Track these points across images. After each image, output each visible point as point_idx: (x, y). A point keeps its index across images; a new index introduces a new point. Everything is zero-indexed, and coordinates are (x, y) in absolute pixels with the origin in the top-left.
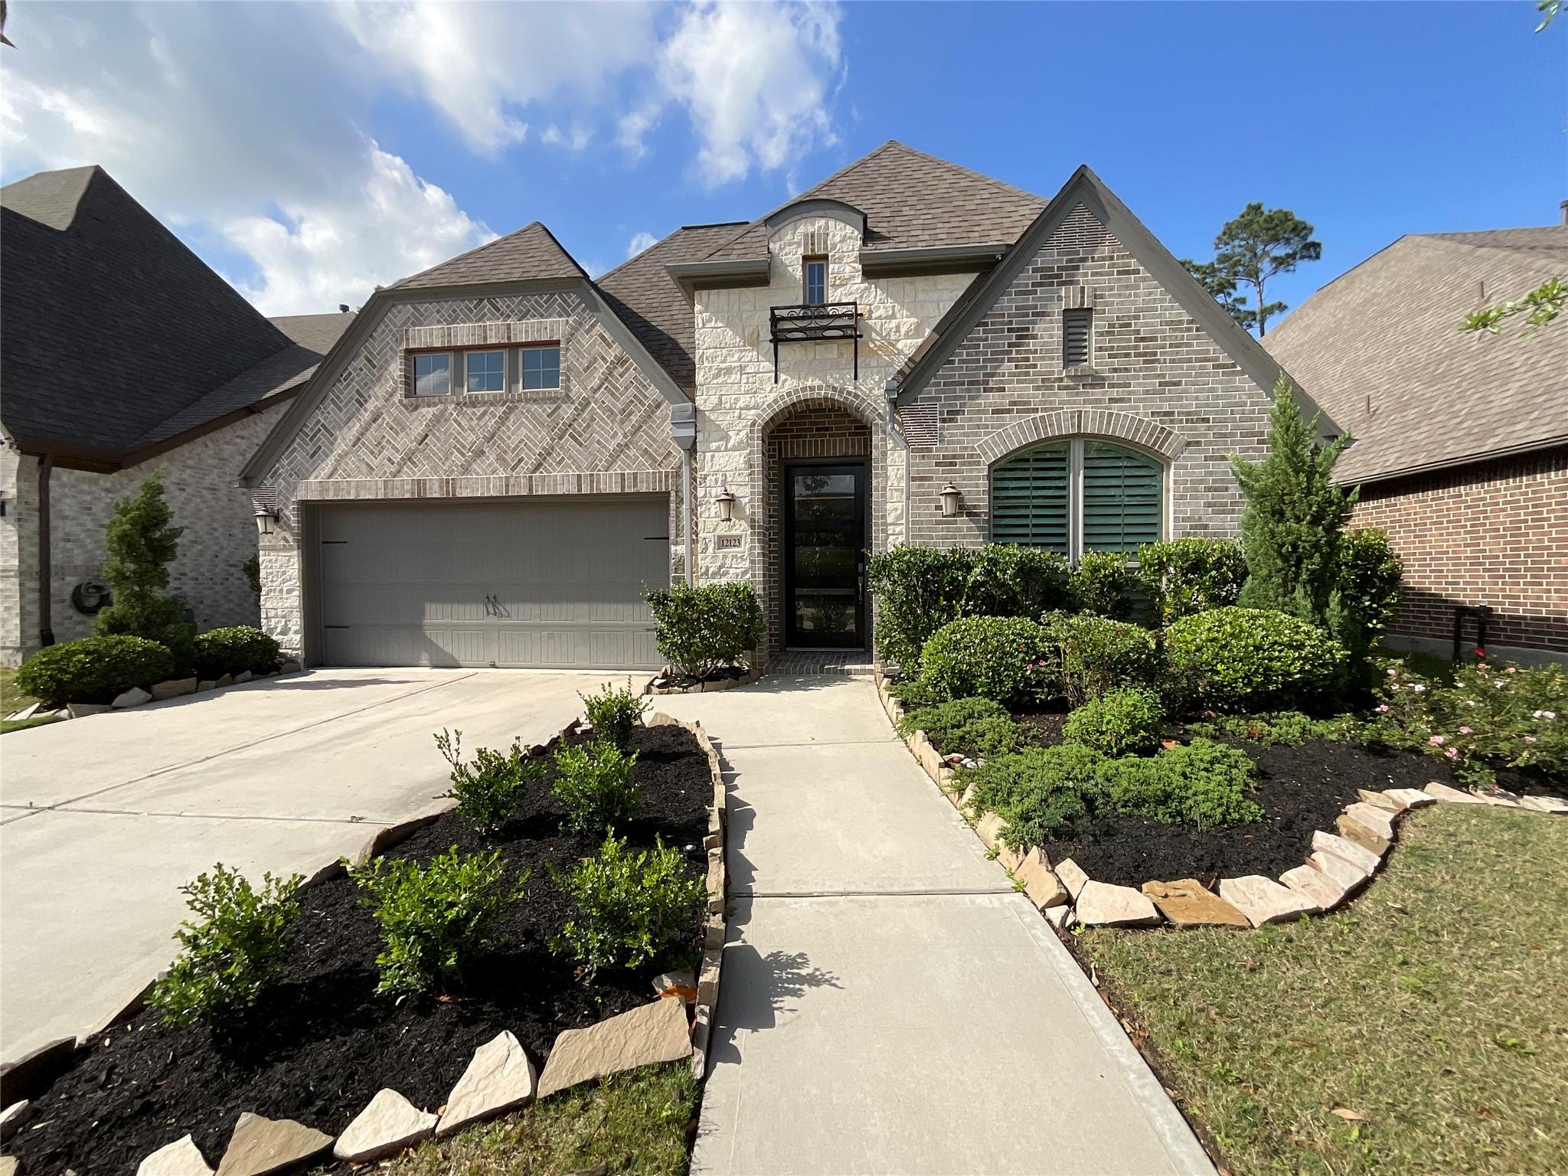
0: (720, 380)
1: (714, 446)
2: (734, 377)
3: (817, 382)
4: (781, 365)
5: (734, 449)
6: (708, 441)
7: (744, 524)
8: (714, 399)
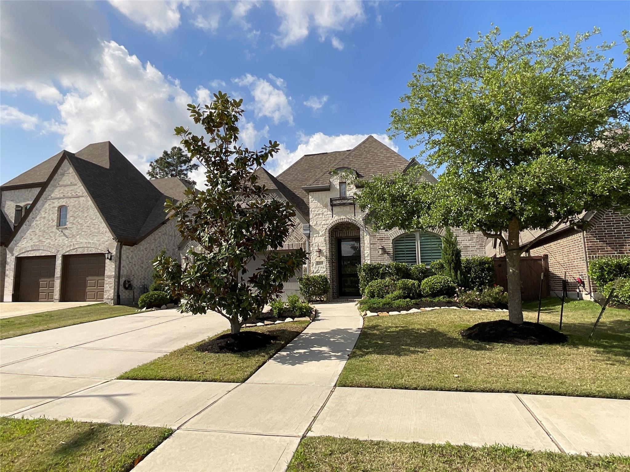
0: (317, 217)
1: (315, 235)
2: (320, 216)
3: (344, 217)
4: (334, 212)
5: (321, 236)
6: (313, 234)
7: (324, 258)
8: (315, 222)
